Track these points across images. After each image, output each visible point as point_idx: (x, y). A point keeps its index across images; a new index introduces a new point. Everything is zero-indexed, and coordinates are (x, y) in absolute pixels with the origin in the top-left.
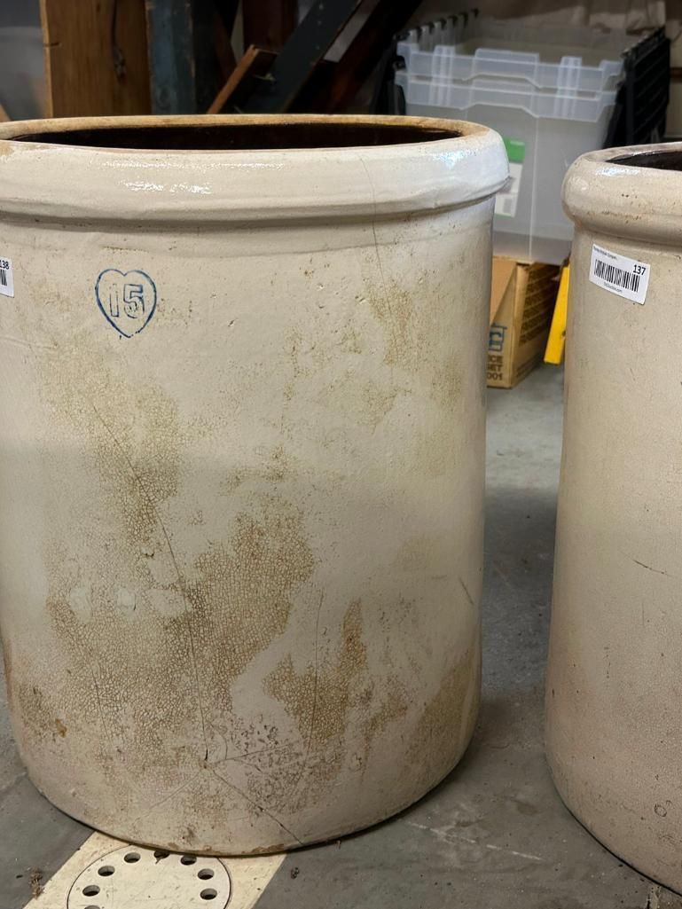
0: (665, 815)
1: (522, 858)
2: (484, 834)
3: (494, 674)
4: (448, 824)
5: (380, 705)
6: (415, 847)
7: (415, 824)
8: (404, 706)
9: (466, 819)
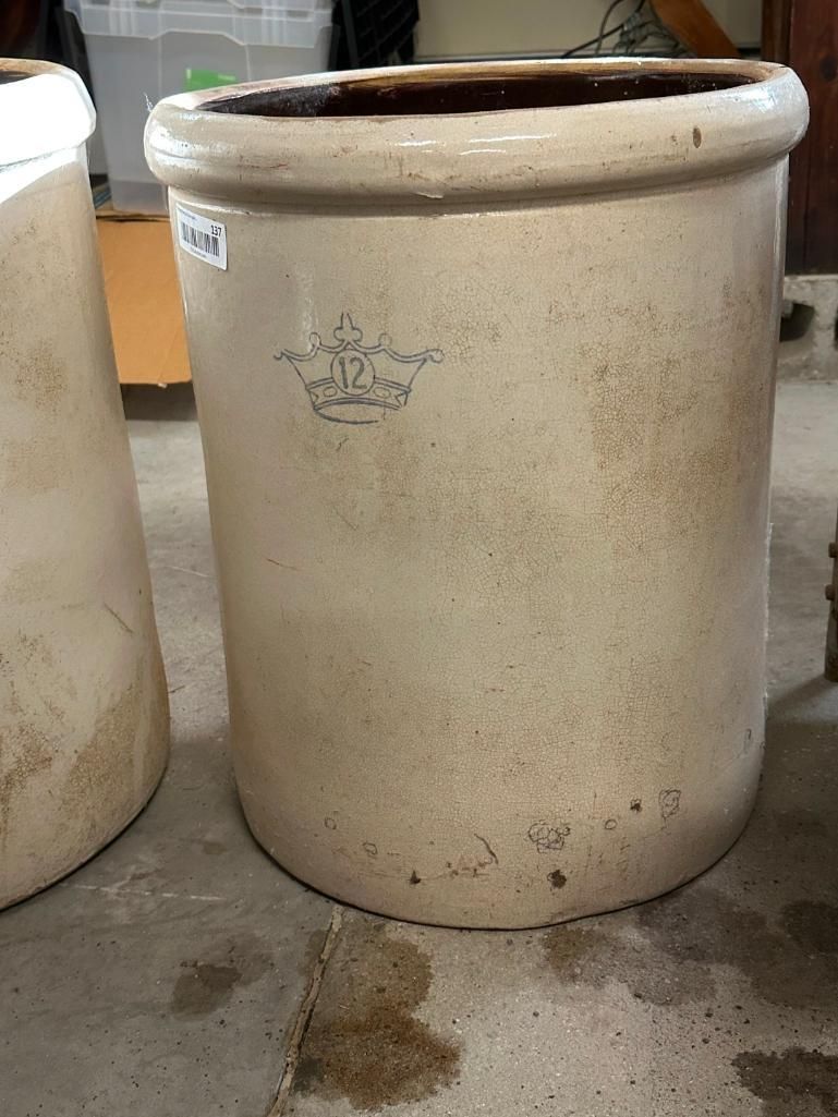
0: (334, 828)
1: (201, 901)
2: (161, 882)
3: (198, 711)
4: (123, 878)
5: (14, 760)
6: (80, 911)
7: (84, 887)
8: (47, 756)
9: (143, 871)
